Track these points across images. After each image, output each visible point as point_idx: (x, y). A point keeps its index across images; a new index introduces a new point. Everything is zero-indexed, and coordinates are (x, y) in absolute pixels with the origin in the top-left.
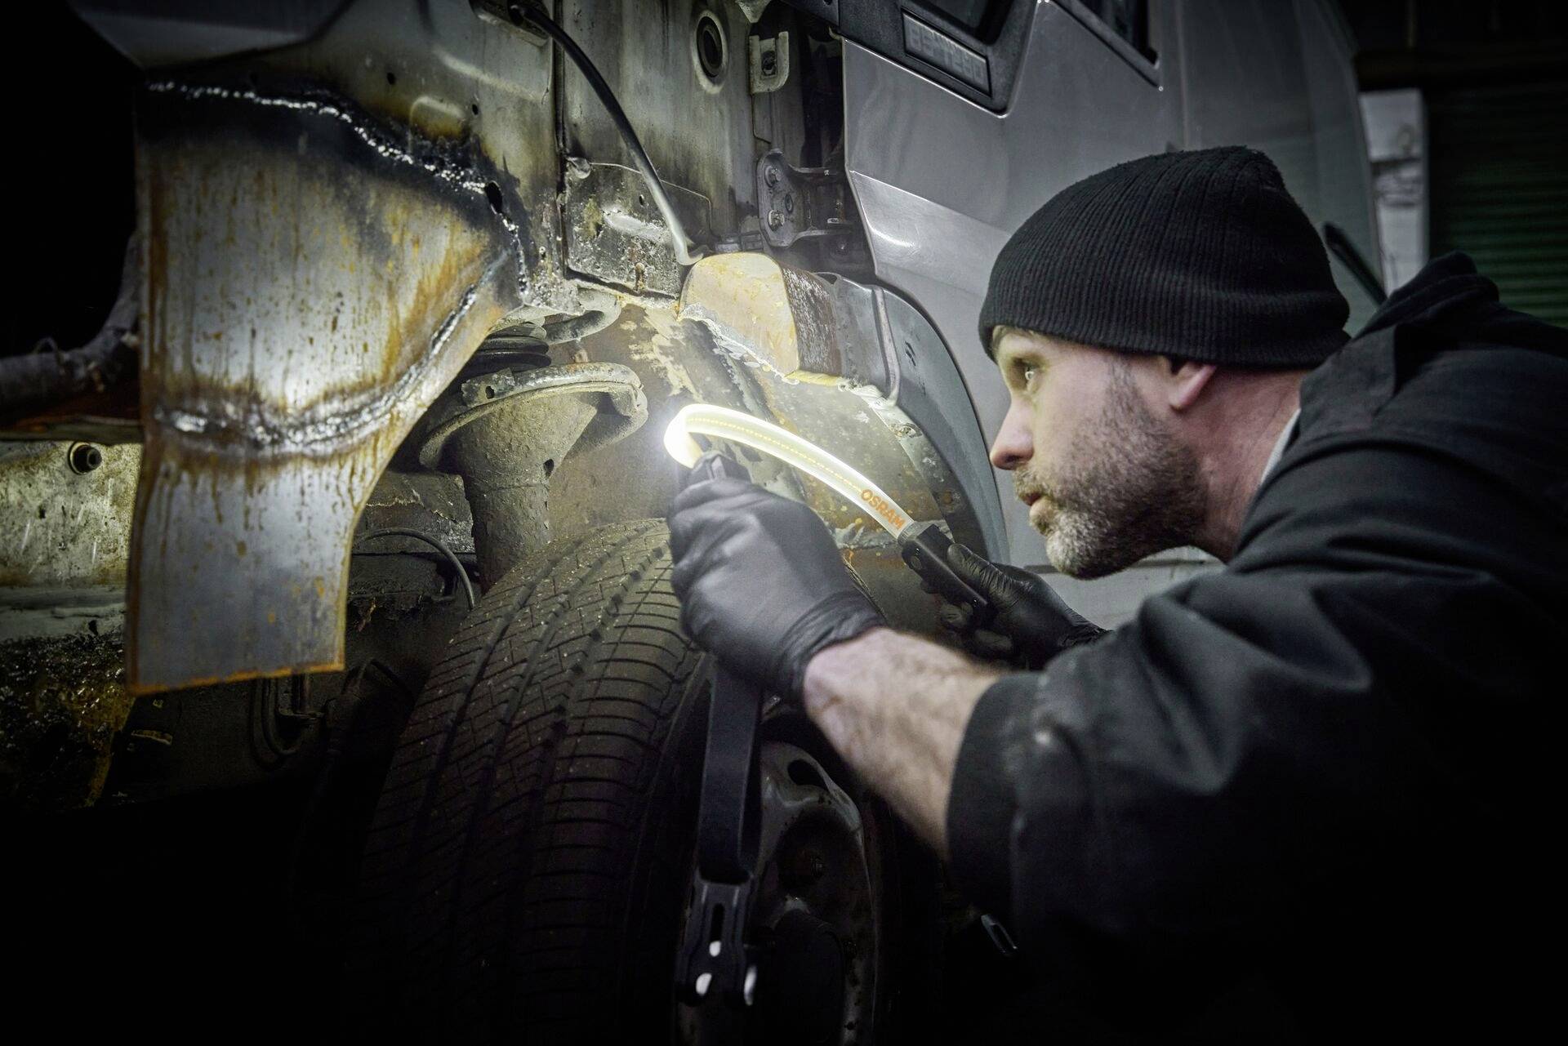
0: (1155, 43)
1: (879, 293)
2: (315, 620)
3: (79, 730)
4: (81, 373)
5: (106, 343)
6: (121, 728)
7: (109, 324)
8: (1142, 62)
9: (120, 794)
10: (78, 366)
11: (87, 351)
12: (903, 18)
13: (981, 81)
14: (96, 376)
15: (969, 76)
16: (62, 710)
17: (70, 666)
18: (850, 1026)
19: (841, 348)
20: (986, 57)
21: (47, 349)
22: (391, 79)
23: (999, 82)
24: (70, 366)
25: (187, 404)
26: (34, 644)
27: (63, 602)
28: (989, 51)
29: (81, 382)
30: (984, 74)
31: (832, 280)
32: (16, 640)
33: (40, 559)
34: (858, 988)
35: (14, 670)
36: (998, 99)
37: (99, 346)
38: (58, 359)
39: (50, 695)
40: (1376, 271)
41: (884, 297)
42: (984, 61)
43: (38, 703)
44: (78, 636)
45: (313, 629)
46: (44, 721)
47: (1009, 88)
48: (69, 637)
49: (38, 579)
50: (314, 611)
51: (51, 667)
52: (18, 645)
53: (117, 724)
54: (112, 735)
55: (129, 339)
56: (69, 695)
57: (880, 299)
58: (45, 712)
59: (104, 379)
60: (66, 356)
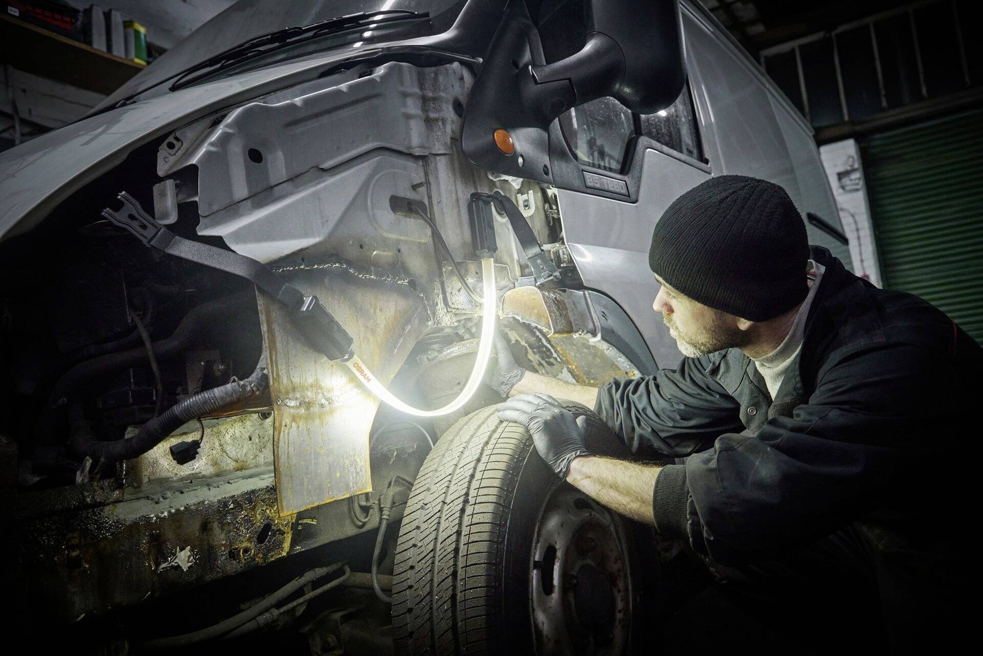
0: (707, 155)
1: (586, 292)
2: (357, 473)
3: (277, 524)
4: (249, 388)
5: (257, 375)
6: (294, 521)
7: (258, 367)
8: (703, 165)
9: (298, 547)
10: (247, 386)
11: (250, 379)
12: (583, 173)
13: (624, 191)
14: (255, 389)
15: (617, 190)
16: (268, 518)
17: (269, 499)
18: (620, 611)
19: (572, 320)
20: (625, 181)
21: (234, 381)
22: (361, 247)
23: (632, 190)
24: (244, 386)
25: (291, 396)
26: (253, 492)
27: (263, 473)
28: (626, 178)
29: (249, 392)
30: (625, 189)
31: (564, 291)
32: (246, 492)
33: (252, 457)
34: (621, 594)
35: (246, 504)
36: (633, 197)
37: (254, 376)
38: (239, 385)
39: (263, 512)
40: (840, 230)
41: (589, 294)
42: (624, 182)
43: (258, 515)
44: (271, 486)
45: (356, 476)
46: (261, 523)
47: (638, 192)
48: (268, 487)
49: (252, 466)
50: (356, 468)
51: (261, 500)
52: (247, 493)
53: (292, 519)
54: (290, 524)
55: (265, 371)
56: (270, 511)
57: (587, 295)
58: (261, 519)
59: (258, 390)
60: (242, 383)
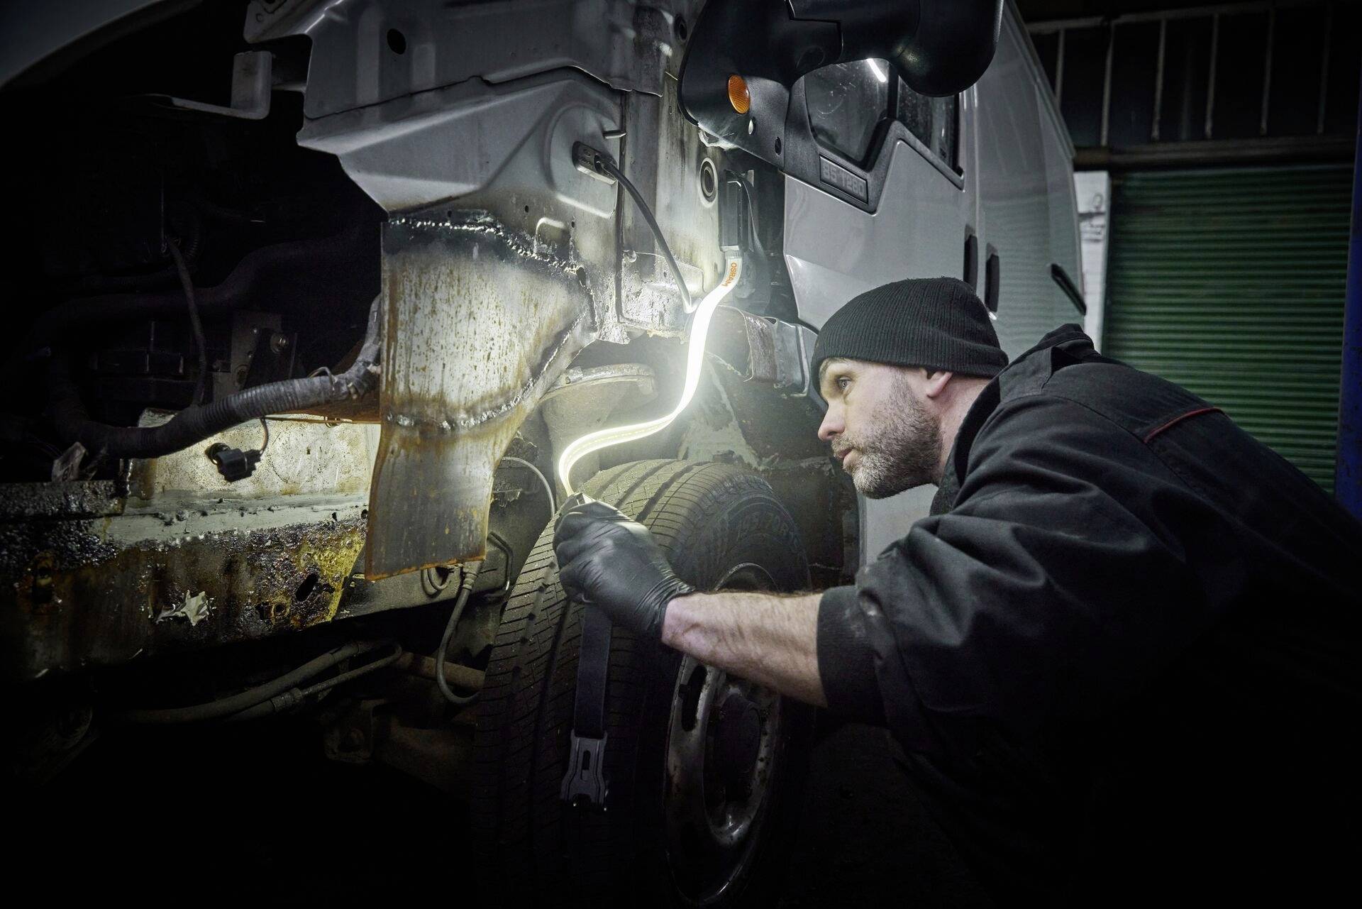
0: (962, 163)
1: (800, 328)
2: (471, 532)
3: (325, 576)
4: (344, 389)
5: (358, 371)
6: (348, 575)
7: (360, 358)
8: (954, 175)
9: (345, 611)
10: (342, 385)
11: (347, 375)
12: (820, 159)
13: (862, 195)
14: (352, 390)
15: (856, 192)
16: (315, 566)
17: (320, 540)
18: (762, 760)
19: (777, 363)
20: (866, 180)
21: (323, 373)
22: (527, 209)
23: (872, 195)
24: (338, 385)
25: (406, 410)
26: (300, 527)
27: (318, 503)
28: (868, 176)
29: (344, 394)
30: (864, 190)
31: (773, 321)
32: (291, 525)
33: (307, 478)
34: (767, 737)
35: (288, 543)
36: (872, 204)
37: (354, 372)
38: (331, 381)
39: (309, 557)
40: (1079, 289)
41: (803, 331)
42: (865, 182)
43: (302, 561)
44: (326, 522)
45: (469, 536)
46: (305, 572)
47: (878, 198)
48: (321, 523)
49: (305, 490)
50: (470, 525)
51: (310, 540)
52: (292, 528)
53: (346, 573)
54: (343, 579)
55: (372, 368)
56: (320, 556)
57: (800, 333)
58: (306, 566)
59: (357, 392)
60: (336, 379)
